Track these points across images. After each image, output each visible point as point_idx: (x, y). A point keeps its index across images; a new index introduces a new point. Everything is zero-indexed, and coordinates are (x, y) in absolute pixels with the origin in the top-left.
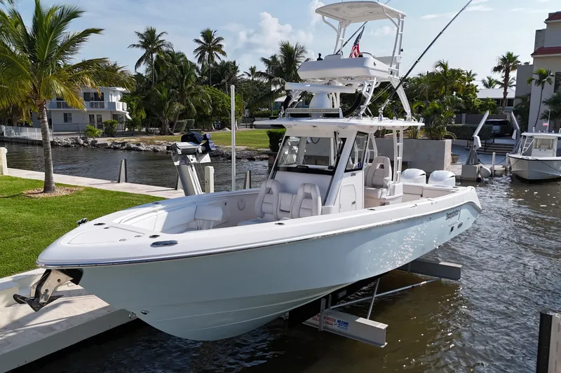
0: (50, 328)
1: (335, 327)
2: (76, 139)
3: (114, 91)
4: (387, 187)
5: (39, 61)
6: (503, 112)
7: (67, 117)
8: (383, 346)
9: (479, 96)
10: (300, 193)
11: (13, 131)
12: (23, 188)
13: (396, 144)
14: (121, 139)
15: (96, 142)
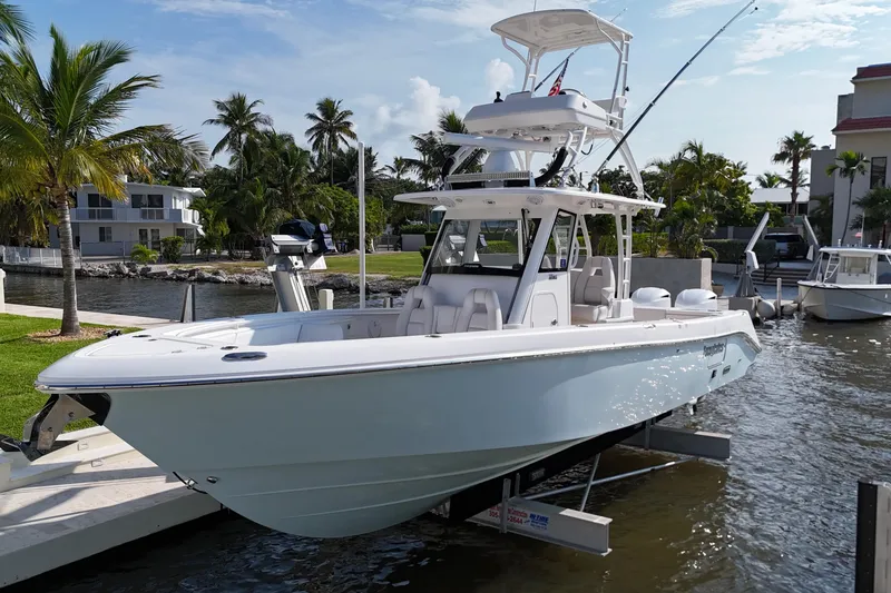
0: (59, 525)
1: (526, 527)
2: (118, 266)
3: (180, 192)
4: (607, 304)
5: (59, 126)
6: (792, 224)
7: (104, 234)
8: (604, 554)
9: (754, 199)
10: (469, 305)
11: (17, 255)
12: (27, 329)
13: (621, 237)
14: (188, 265)
15: (149, 269)
